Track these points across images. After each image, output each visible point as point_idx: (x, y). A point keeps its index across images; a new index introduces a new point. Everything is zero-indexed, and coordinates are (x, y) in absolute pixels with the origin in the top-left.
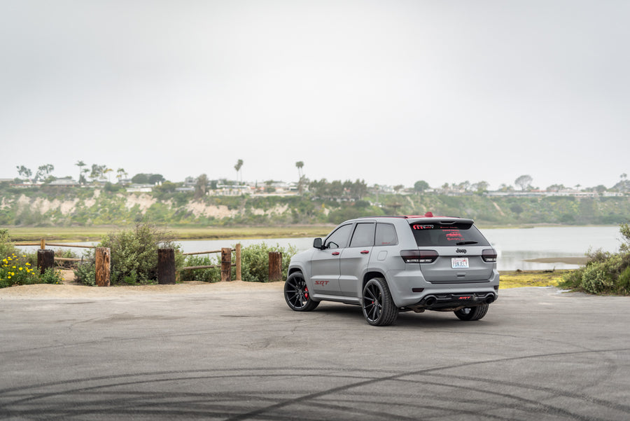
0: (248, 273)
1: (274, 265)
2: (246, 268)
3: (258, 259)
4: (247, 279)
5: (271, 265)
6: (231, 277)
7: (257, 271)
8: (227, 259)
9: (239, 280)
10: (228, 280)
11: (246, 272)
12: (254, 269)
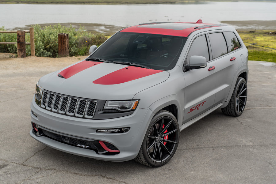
0: (42, 50)
1: (62, 45)
2: (40, 46)
3: (50, 39)
4: (41, 55)
5: (60, 44)
6: (25, 55)
7: (50, 47)
8: (21, 40)
9: (33, 56)
10: (22, 57)
11: (40, 49)
12: (47, 46)
